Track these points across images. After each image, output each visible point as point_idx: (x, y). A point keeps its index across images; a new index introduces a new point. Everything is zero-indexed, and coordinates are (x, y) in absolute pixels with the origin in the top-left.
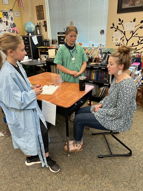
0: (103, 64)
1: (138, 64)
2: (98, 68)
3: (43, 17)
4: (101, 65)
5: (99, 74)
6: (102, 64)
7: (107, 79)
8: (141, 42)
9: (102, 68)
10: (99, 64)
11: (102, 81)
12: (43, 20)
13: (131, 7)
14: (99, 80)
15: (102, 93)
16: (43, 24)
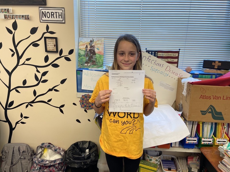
8: (44, 78)
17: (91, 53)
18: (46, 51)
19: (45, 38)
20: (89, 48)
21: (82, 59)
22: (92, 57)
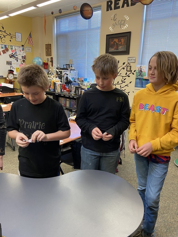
3: (50, 54)
5: (71, 102)
8: (124, 81)
12: (51, 57)
13: (116, 51)
14: (71, 107)
16: (50, 60)
17: (141, 71)
18: (127, 71)
19: (127, 66)
20: (140, 69)
21: (137, 74)
22: (141, 73)
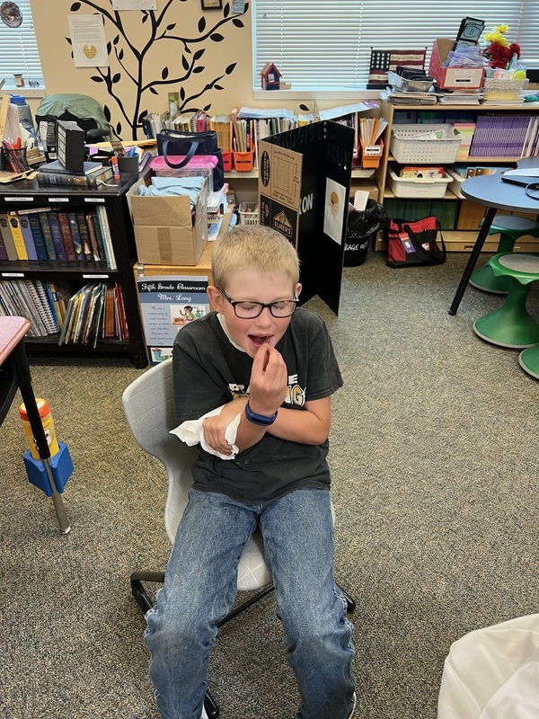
0: (52, 177)
1: (209, 163)
2: (32, 199)
4: (44, 183)
5: (46, 228)
6: (44, 177)
7: (91, 249)
9: (51, 200)
10: (31, 177)
11: (69, 263)
14: (53, 257)
15: (85, 319)
18: (203, 7)
